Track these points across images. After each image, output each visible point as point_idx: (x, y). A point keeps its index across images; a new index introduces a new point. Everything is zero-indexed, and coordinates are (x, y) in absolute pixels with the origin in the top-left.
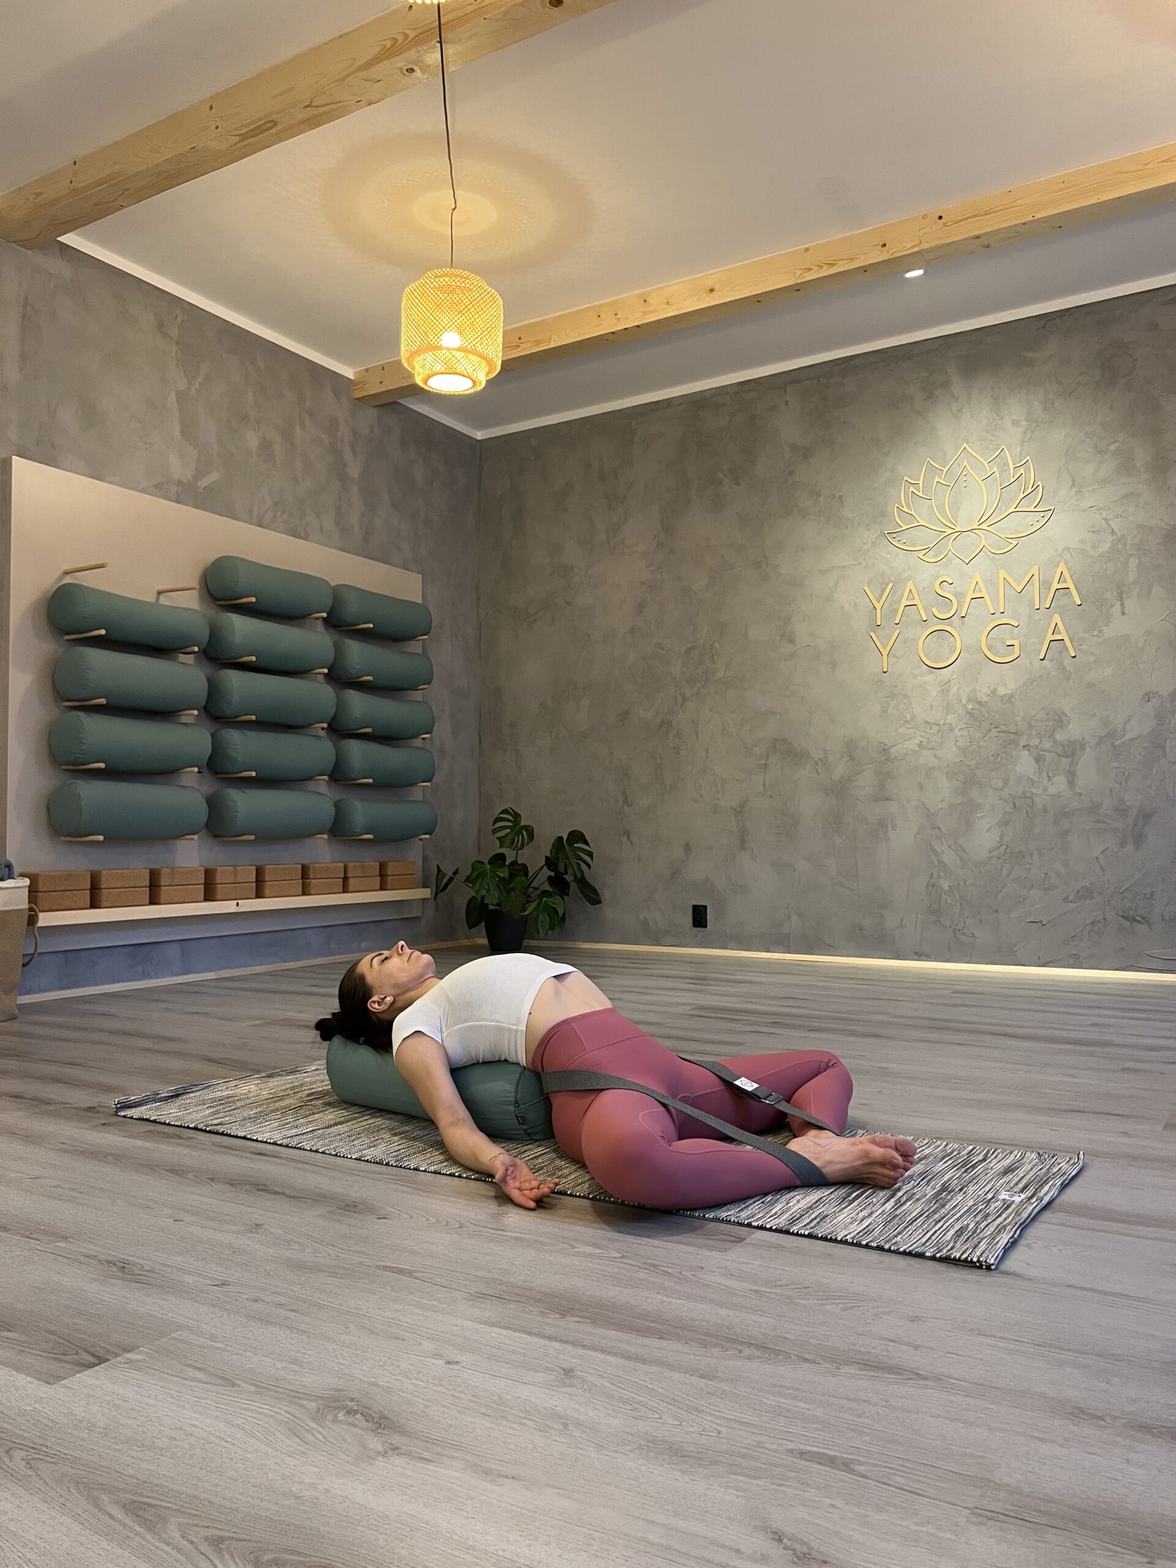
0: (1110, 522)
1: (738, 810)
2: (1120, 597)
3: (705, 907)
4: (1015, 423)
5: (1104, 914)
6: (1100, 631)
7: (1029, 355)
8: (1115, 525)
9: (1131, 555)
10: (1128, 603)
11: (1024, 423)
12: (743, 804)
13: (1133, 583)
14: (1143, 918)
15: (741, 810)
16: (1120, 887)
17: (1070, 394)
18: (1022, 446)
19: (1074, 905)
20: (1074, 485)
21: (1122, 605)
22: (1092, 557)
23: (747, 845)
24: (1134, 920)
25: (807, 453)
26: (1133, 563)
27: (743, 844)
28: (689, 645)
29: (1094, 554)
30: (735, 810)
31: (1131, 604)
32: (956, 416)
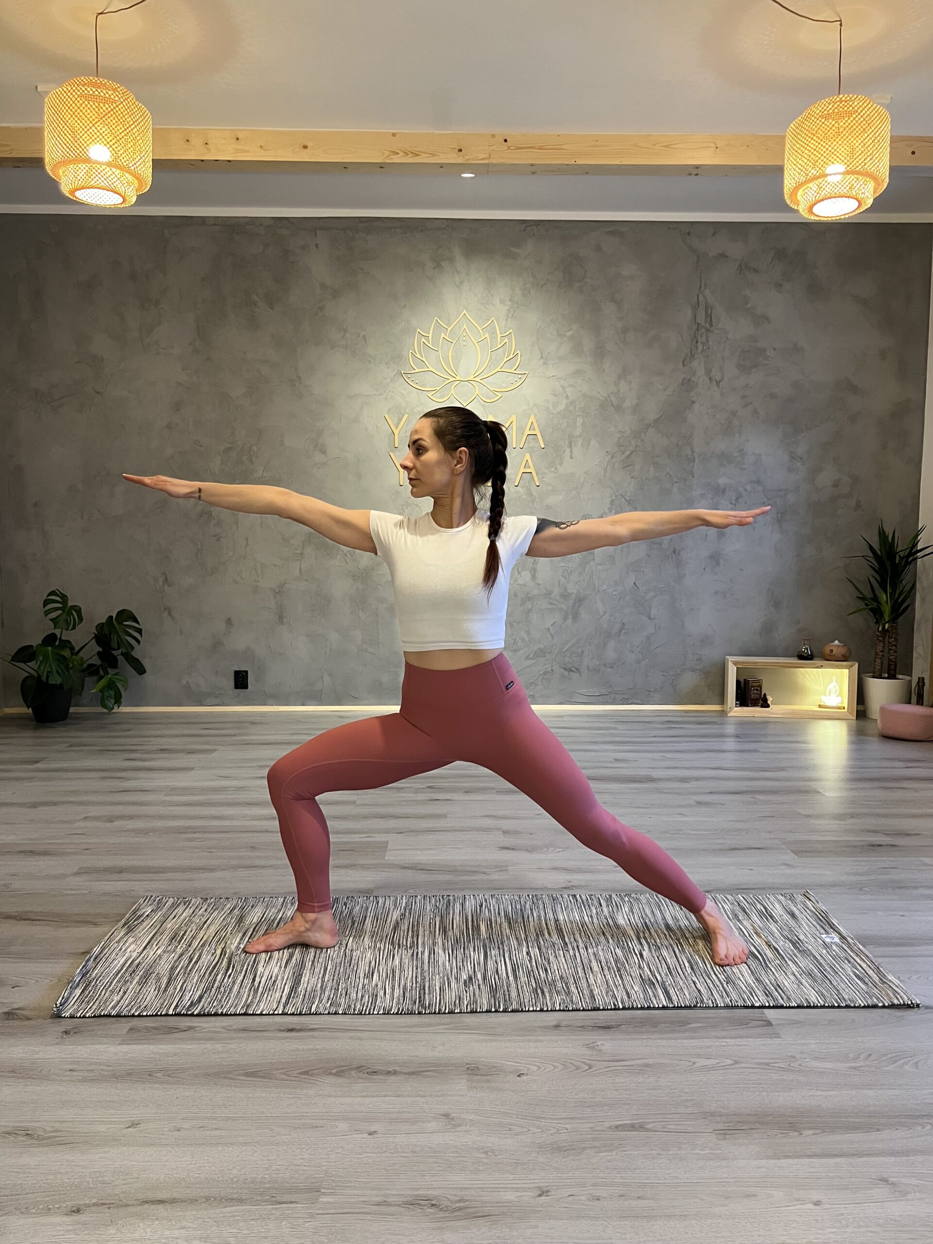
0: (566, 390)
1: (277, 591)
2: (570, 446)
3: (246, 672)
4: (502, 302)
5: (552, 666)
6: (556, 469)
7: (513, 249)
8: (569, 391)
9: (579, 416)
10: (575, 450)
11: (509, 303)
12: (282, 586)
13: (579, 436)
14: (577, 669)
15: (279, 591)
16: (563, 648)
17: (542, 287)
18: (507, 320)
19: (533, 661)
20: (542, 357)
21: (571, 452)
22: (553, 413)
23: (284, 620)
24: (571, 670)
25: (336, 294)
26: (579, 421)
27: (281, 619)
28: (228, 445)
29: (553, 411)
30: (274, 591)
31: (577, 450)
32: (458, 287)
